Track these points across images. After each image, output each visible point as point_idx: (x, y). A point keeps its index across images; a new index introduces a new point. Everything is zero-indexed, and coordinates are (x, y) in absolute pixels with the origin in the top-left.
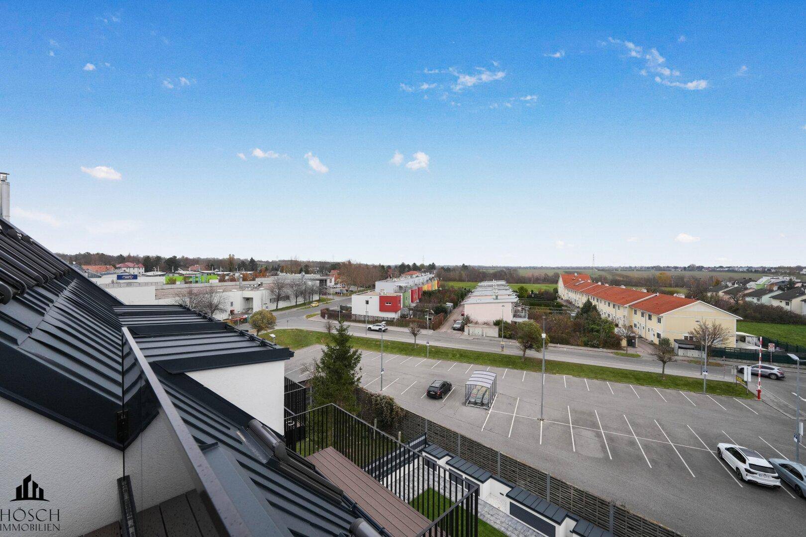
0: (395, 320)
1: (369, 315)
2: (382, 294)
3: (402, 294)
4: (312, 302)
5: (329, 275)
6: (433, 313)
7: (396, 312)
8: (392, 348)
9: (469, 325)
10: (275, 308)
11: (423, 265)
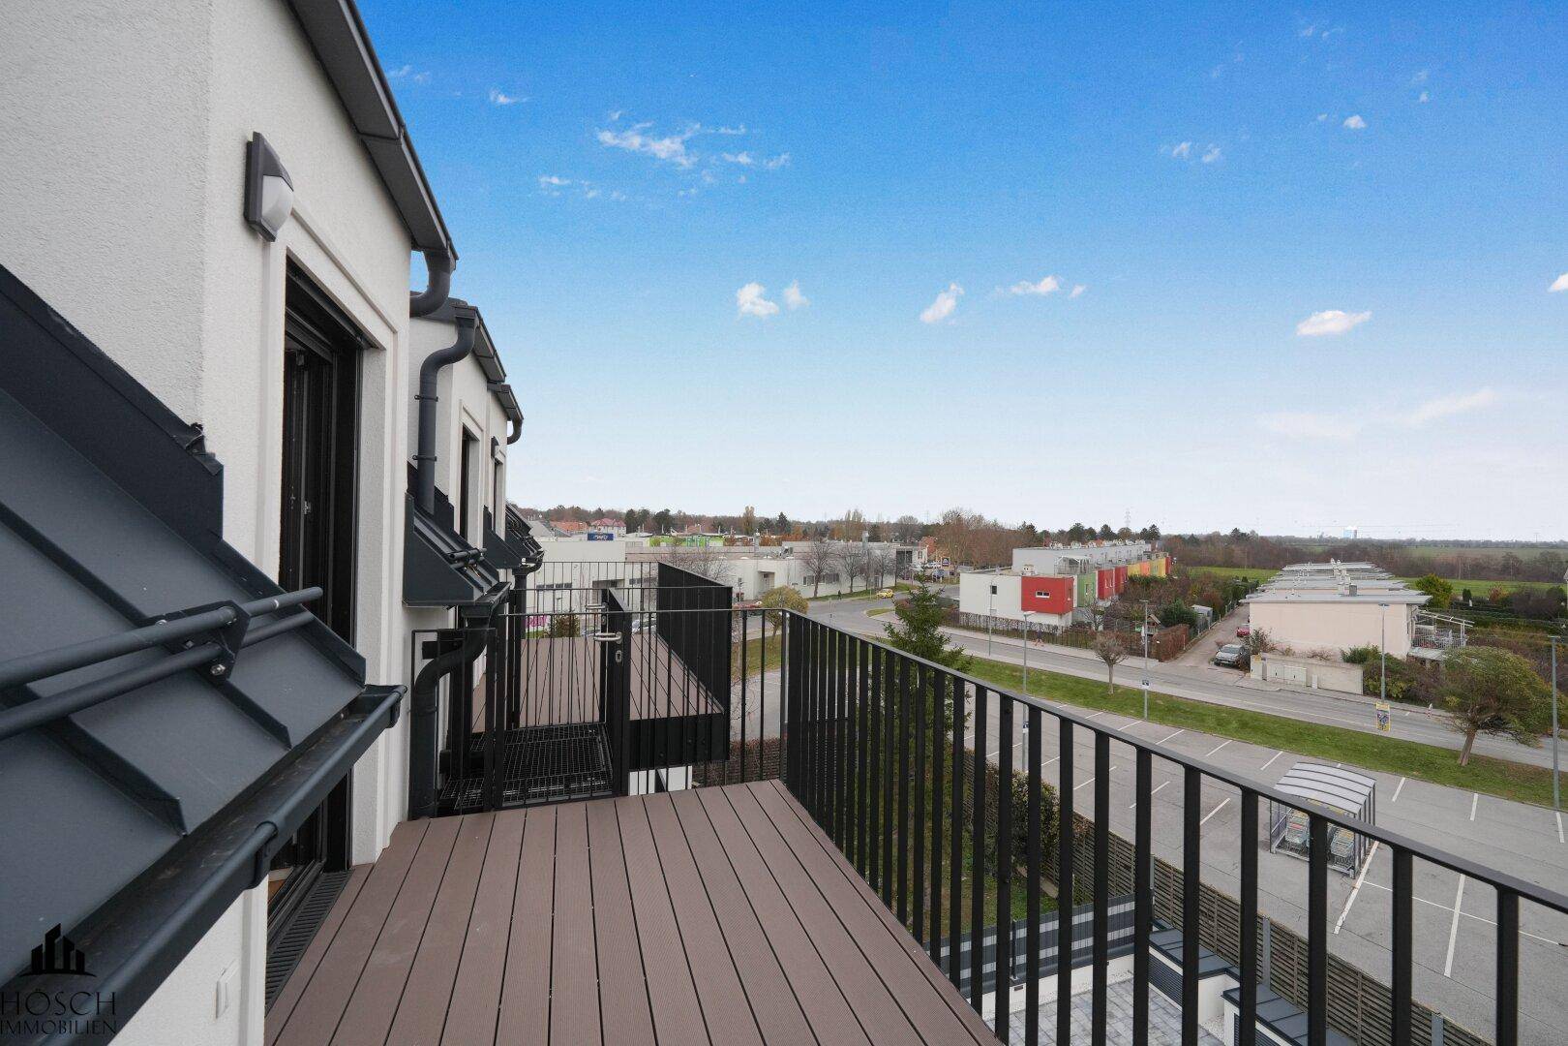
0: (1059, 632)
1: (998, 615)
2: (1029, 574)
3: (1075, 577)
4: (881, 589)
5: (918, 545)
6: (1158, 622)
7: (1061, 613)
8: (1050, 687)
9: (1262, 654)
10: (812, 595)
11: (1127, 530)
